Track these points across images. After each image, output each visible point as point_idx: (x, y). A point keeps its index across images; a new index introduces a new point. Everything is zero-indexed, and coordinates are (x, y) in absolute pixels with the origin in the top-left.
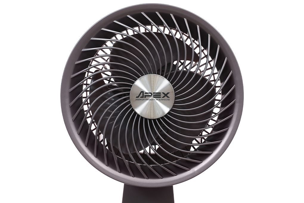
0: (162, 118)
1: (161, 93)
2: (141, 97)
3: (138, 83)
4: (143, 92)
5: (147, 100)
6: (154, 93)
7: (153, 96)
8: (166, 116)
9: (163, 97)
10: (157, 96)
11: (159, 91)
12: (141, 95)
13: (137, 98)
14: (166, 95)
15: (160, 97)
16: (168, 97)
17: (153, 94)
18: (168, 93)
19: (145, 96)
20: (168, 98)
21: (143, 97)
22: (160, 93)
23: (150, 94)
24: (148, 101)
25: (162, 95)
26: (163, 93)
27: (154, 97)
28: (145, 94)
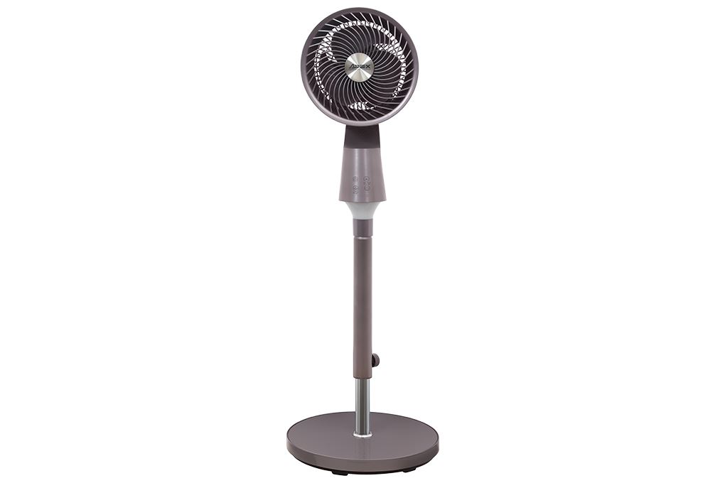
0: (366, 81)
1: (365, 65)
3: (350, 59)
4: (353, 65)
8: (369, 80)
10: (363, 67)
12: (352, 67)
13: (349, 69)
14: (368, 66)
16: (370, 68)
17: (360, 66)
18: (370, 65)
19: (355, 67)
23: (358, 66)
24: (357, 70)
25: (366, 67)
27: (360, 68)
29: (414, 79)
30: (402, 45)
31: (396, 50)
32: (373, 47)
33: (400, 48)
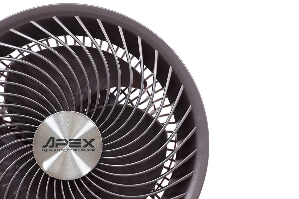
1: (82, 140)
2: (50, 147)
4: (53, 139)
5: (60, 150)
6: (70, 140)
7: (68, 144)
9: (85, 146)
10: (75, 144)
11: (79, 138)
12: (51, 143)
13: (44, 148)
14: (89, 143)
15: (80, 147)
16: (92, 146)
17: (69, 142)
18: (92, 140)
19: (57, 145)
20: (92, 148)
21: (53, 146)
22: (80, 140)
23: (65, 142)
24: (60, 152)
25: (83, 143)
26: (85, 140)
27: (70, 146)
28: (56, 142)
29: (196, 173)
30: (171, 95)
31: (158, 105)
32: (104, 92)
33: (167, 102)
